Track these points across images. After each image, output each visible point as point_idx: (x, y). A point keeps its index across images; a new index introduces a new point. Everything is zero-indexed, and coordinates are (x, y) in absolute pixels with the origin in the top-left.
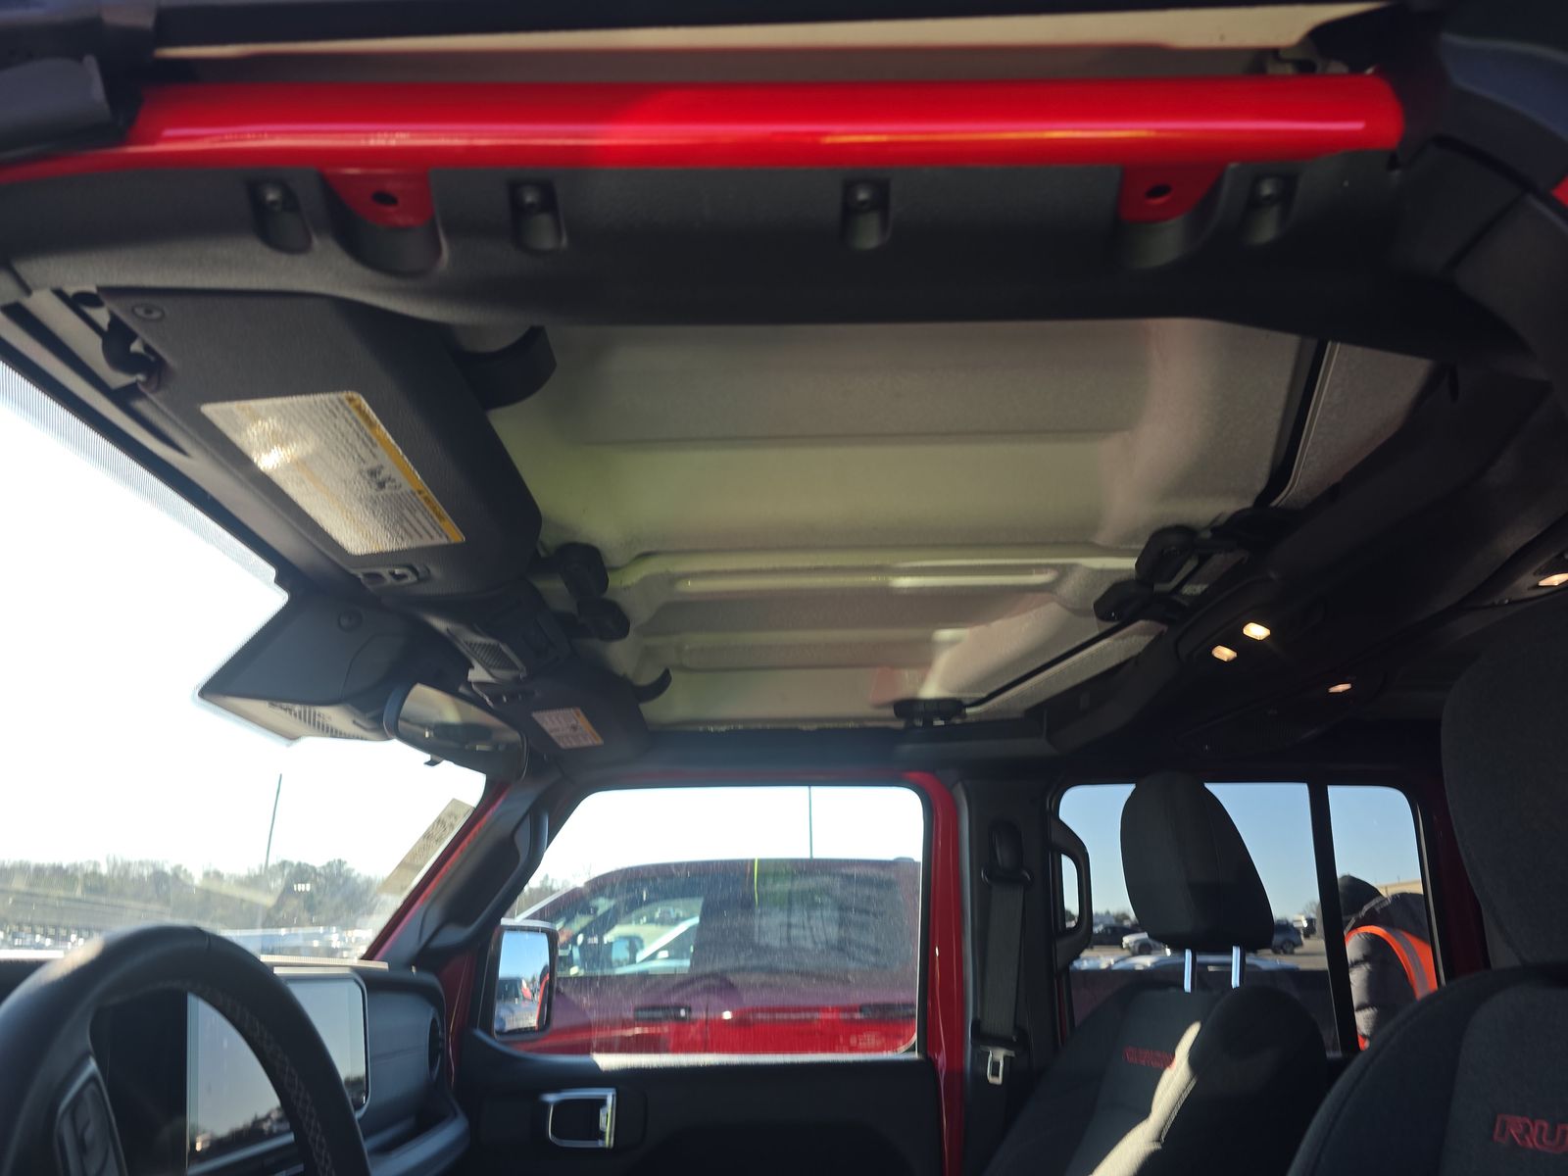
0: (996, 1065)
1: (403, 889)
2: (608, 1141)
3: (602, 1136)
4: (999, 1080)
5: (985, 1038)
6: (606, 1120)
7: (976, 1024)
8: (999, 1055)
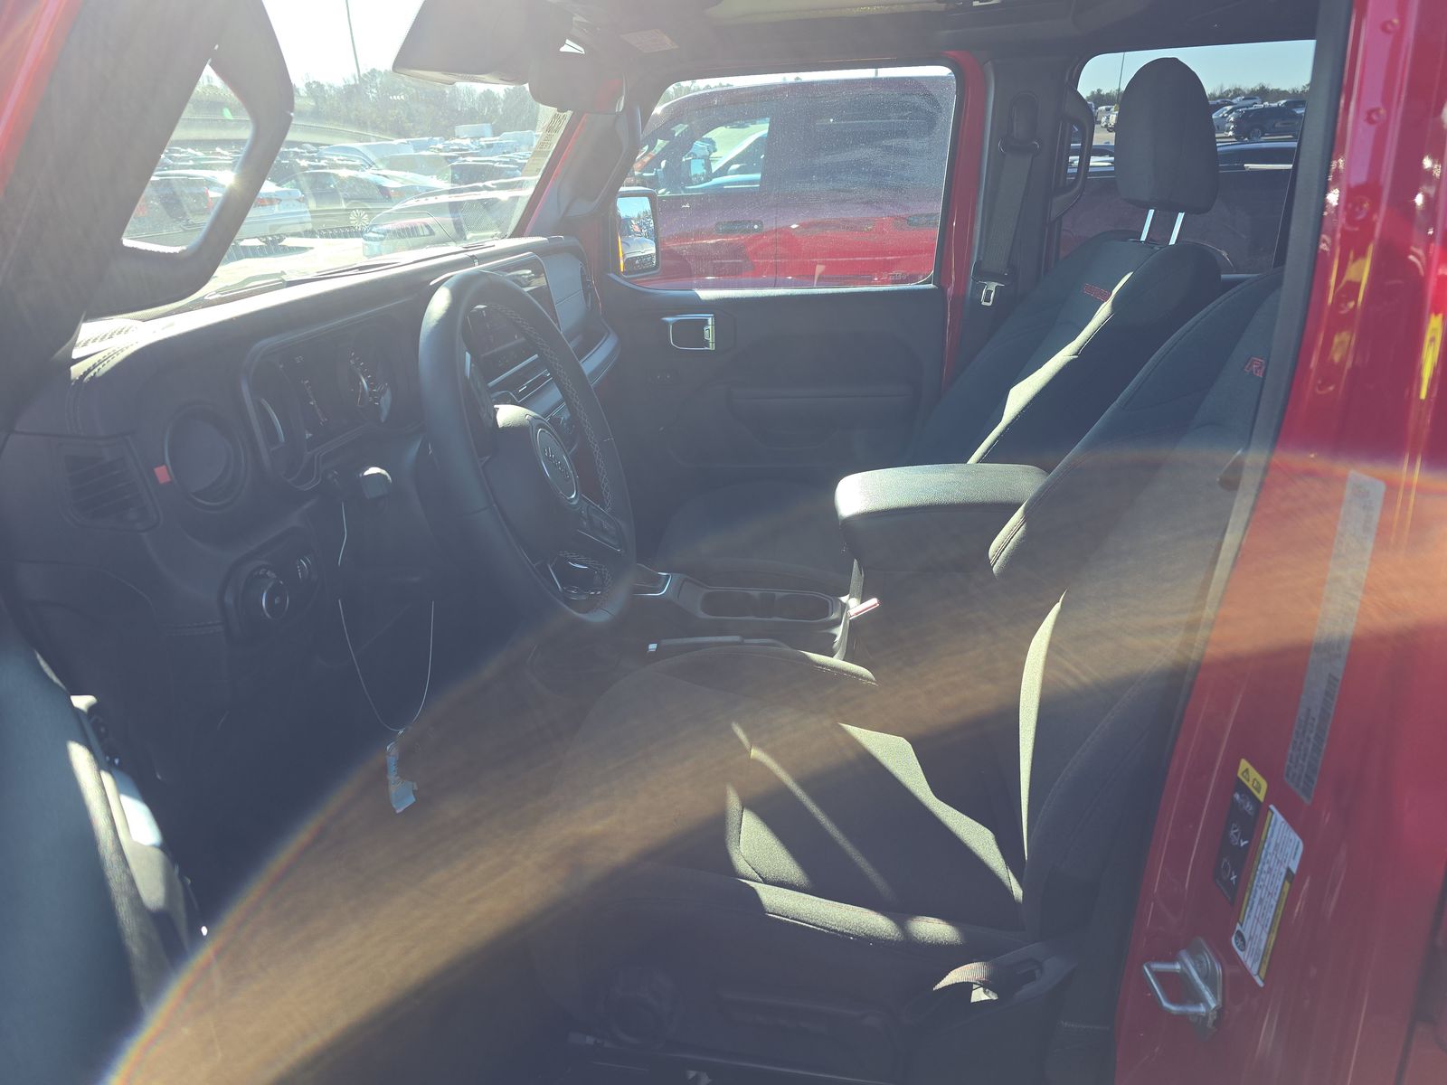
0: (989, 293)
1: (538, 170)
2: (712, 347)
3: (706, 343)
4: (989, 304)
5: (983, 274)
6: (709, 333)
7: (978, 264)
8: (993, 286)
